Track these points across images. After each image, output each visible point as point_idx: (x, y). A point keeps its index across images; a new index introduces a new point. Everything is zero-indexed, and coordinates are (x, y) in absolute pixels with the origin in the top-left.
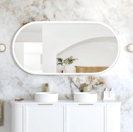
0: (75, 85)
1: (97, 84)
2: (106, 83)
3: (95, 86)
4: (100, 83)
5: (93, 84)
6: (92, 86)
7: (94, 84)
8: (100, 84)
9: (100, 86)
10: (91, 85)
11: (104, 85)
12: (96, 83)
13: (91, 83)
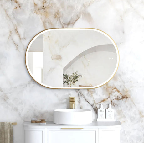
0: (86, 99)
1: (118, 99)
2: (131, 97)
3: (116, 102)
4: (123, 97)
5: (112, 99)
6: (111, 102)
7: (114, 98)
8: (122, 99)
9: (122, 102)
10: (109, 100)
11: (129, 100)
12: (116, 97)
13: (109, 97)
